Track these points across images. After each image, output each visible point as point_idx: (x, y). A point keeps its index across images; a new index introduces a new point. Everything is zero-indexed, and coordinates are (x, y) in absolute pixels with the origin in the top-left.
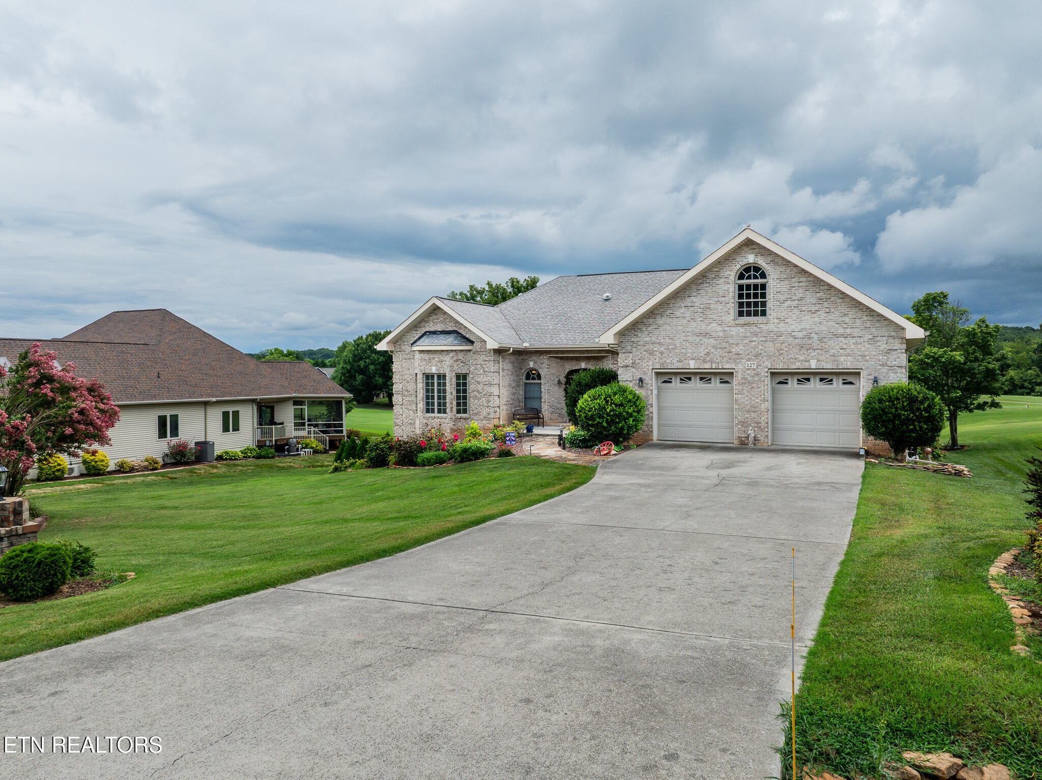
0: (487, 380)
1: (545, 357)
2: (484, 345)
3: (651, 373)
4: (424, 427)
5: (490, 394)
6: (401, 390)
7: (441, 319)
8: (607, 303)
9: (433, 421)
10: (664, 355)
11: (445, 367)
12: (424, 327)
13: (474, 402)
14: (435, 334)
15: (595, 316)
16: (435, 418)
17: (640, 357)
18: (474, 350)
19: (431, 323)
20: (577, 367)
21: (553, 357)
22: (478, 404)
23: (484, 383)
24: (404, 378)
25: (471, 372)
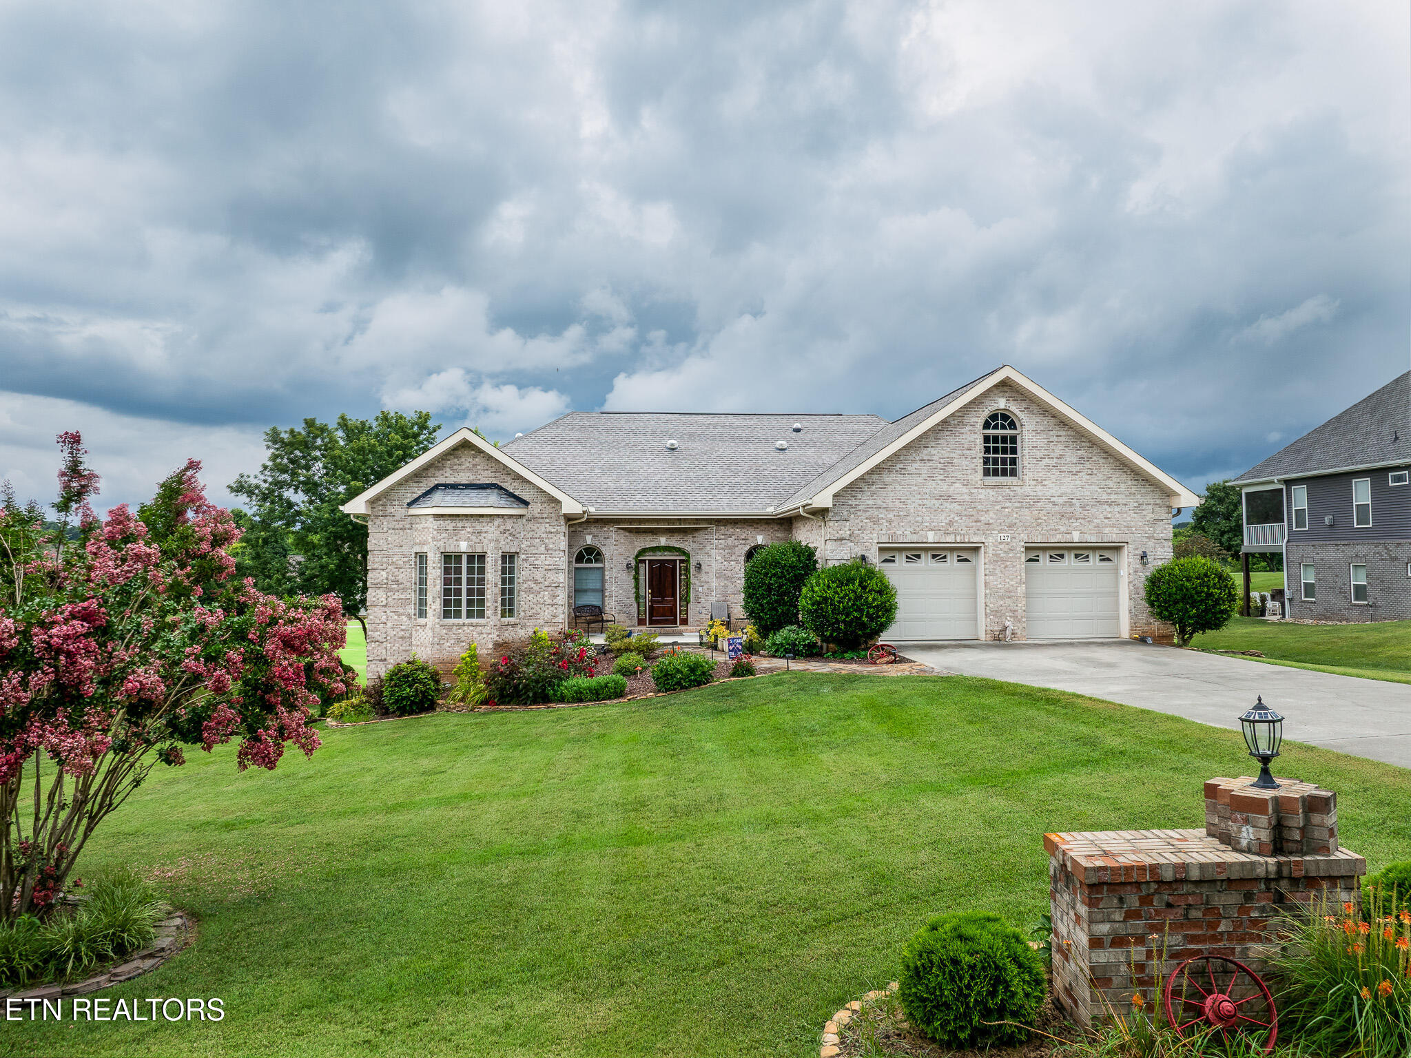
0: (552, 562)
1: (611, 529)
2: (548, 508)
3: (875, 549)
4: (442, 642)
5: (556, 585)
6: (385, 581)
7: (468, 465)
8: (675, 453)
9: (460, 631)
10: (893, 525)
11: (486, 541)
12: (434, 476)
13: (528, 598)
14: (455, 489)
15: (671, 471)
16: (464, 625)
17: (860, 527)
18: (529, 515)
19: (449, 472)
20: (654, 544)
21: (622, 529)
22: (535, 601)
23: (547, 567)
24: (390, 561)
25: (522, 551)
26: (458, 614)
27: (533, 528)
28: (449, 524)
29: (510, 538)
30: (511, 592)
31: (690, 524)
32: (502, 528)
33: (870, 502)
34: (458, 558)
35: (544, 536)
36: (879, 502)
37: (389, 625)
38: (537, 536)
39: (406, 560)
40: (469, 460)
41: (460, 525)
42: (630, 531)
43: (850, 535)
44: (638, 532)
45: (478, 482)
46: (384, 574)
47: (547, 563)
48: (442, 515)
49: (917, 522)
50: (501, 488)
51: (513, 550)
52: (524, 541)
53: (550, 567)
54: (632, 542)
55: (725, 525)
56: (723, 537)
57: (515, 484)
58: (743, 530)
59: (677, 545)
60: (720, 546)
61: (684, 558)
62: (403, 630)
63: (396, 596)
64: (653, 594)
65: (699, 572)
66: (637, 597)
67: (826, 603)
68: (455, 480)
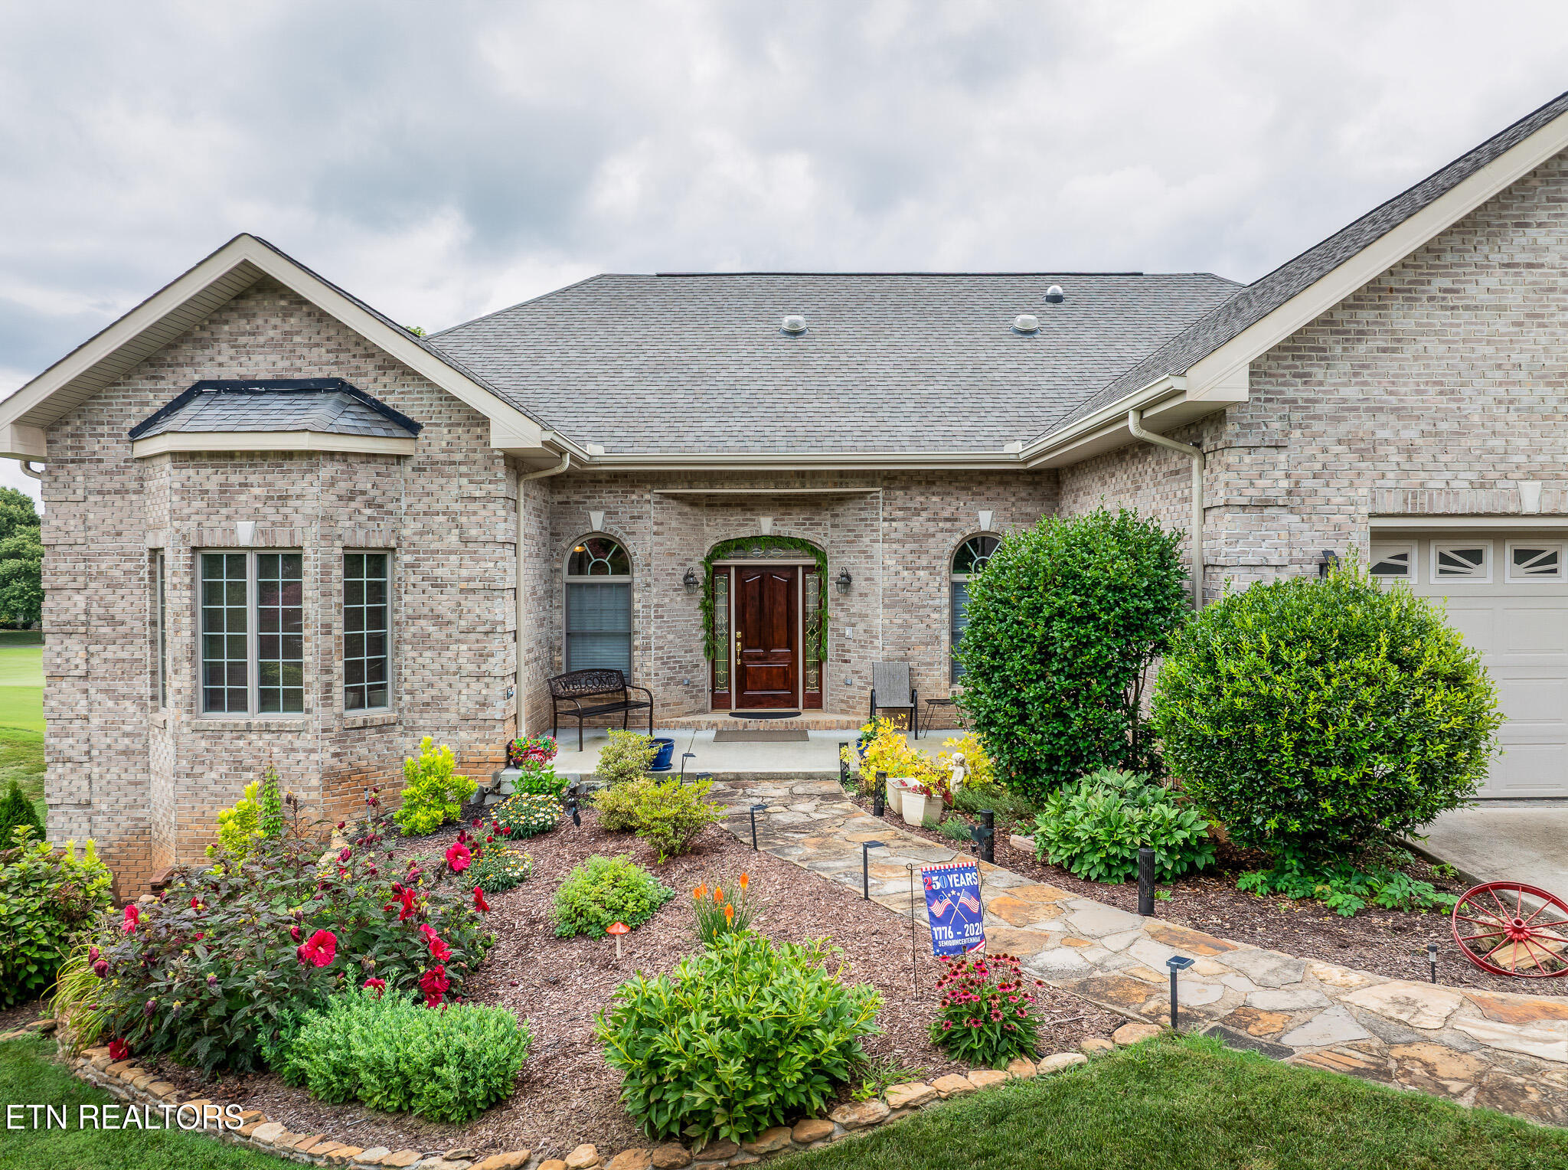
0: (477, 570)
1: (647, 497)
2: (465, 438)
3: (1360, 536)
4: (198, 770)
5: (487, 627)
6: (83, 618)
7: (271, 333)
8: (800, 340)
9: (241, 743)
10: (1418, 459)
11: (298, 520)
12: (191, 363)
13: (420, 660)
14: (241, 393)
15: (788, 372)
16: (249, 729)
17: (1318, 466)
18: (420, 457)
19: (227, 351)
20: (746, 532)
21: (675, 497)
22: (437, 666)
23: (464, 585)
24: (94, 570)
25: (405, 544)
26: (238, 702)
27: (434, 487)
28: (210, 478)
29: (368, 512)
30: (378, 644)
31: (824, 485)
32: (343, 486)
33: (1351, 393)
34: (237, 562)
35: (457, 507)
36: (1377, 393)
37: (96, 721)
38: (440, 507)
39: (129, 566)
40: (274, 321)
41: (235, 479)
42: (693, 501)
43: (1289, 493)
44: (712, 504)
45: (297, 376)
46: (80, 599)
47: (464, 573)
48: (193, 455)
49: (1491, 452)
50: (353, 391)
51: (377, 542)
52: (408, 520)
53: (472, 585)
54: (697, 527)
55: (905, 488)
56: (900, 514)
57: (386, 380)
58: (948, 499)
59: (798, 533)
60: (893, 535)
61: (812, 561)
62: (126, 735)
63: (109, 655)
64: (745, 641)
65: (847, 594)
66: (711, 650)
67: (1272, 716)
68: (243, 371)
